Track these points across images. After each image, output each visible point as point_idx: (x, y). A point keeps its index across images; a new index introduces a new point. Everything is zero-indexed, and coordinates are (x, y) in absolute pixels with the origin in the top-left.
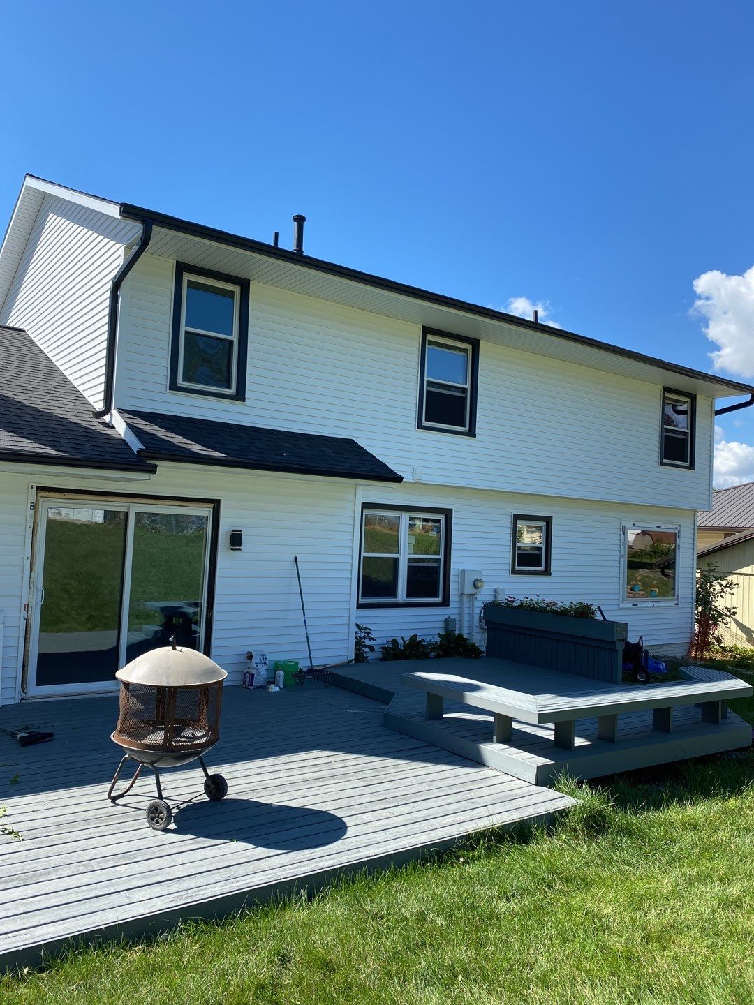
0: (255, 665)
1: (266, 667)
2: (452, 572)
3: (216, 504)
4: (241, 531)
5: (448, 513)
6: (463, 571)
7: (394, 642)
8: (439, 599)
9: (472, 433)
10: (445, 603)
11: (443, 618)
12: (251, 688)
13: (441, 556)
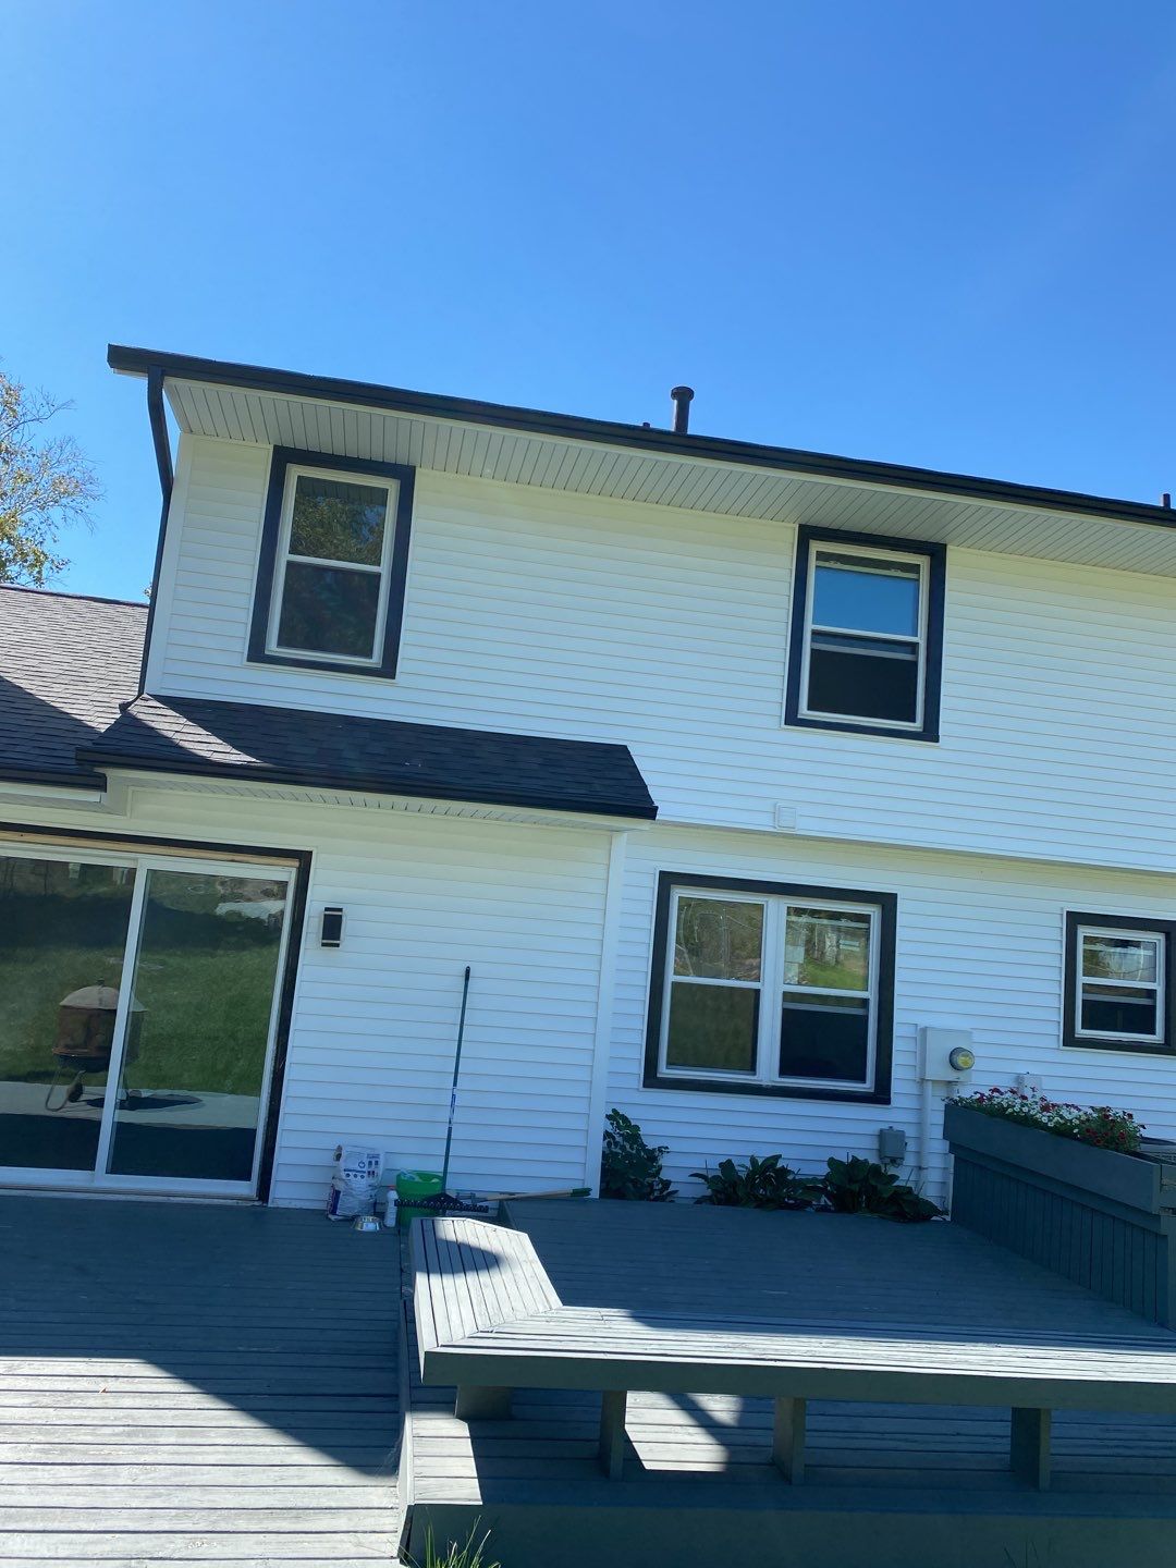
0: (343, 1174)
1: (372, 1181)
2: (897, 1031)
3: (303, 859)
4: (340, 910)
5: (887, 902)
6: (924, 1030)
7: (727, 1166)
8: (868, 1086)
9: (930, 733)
10: (881, 1095)
11: (875, 1129)
12: (333, 1217)
13: (871, 994)
